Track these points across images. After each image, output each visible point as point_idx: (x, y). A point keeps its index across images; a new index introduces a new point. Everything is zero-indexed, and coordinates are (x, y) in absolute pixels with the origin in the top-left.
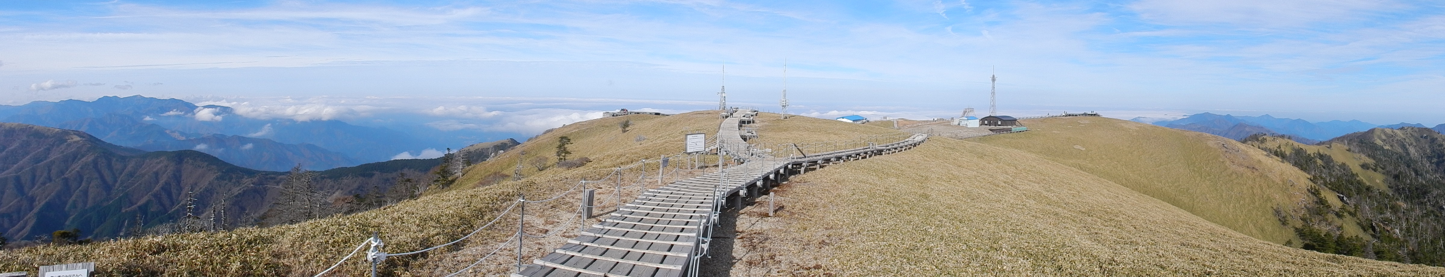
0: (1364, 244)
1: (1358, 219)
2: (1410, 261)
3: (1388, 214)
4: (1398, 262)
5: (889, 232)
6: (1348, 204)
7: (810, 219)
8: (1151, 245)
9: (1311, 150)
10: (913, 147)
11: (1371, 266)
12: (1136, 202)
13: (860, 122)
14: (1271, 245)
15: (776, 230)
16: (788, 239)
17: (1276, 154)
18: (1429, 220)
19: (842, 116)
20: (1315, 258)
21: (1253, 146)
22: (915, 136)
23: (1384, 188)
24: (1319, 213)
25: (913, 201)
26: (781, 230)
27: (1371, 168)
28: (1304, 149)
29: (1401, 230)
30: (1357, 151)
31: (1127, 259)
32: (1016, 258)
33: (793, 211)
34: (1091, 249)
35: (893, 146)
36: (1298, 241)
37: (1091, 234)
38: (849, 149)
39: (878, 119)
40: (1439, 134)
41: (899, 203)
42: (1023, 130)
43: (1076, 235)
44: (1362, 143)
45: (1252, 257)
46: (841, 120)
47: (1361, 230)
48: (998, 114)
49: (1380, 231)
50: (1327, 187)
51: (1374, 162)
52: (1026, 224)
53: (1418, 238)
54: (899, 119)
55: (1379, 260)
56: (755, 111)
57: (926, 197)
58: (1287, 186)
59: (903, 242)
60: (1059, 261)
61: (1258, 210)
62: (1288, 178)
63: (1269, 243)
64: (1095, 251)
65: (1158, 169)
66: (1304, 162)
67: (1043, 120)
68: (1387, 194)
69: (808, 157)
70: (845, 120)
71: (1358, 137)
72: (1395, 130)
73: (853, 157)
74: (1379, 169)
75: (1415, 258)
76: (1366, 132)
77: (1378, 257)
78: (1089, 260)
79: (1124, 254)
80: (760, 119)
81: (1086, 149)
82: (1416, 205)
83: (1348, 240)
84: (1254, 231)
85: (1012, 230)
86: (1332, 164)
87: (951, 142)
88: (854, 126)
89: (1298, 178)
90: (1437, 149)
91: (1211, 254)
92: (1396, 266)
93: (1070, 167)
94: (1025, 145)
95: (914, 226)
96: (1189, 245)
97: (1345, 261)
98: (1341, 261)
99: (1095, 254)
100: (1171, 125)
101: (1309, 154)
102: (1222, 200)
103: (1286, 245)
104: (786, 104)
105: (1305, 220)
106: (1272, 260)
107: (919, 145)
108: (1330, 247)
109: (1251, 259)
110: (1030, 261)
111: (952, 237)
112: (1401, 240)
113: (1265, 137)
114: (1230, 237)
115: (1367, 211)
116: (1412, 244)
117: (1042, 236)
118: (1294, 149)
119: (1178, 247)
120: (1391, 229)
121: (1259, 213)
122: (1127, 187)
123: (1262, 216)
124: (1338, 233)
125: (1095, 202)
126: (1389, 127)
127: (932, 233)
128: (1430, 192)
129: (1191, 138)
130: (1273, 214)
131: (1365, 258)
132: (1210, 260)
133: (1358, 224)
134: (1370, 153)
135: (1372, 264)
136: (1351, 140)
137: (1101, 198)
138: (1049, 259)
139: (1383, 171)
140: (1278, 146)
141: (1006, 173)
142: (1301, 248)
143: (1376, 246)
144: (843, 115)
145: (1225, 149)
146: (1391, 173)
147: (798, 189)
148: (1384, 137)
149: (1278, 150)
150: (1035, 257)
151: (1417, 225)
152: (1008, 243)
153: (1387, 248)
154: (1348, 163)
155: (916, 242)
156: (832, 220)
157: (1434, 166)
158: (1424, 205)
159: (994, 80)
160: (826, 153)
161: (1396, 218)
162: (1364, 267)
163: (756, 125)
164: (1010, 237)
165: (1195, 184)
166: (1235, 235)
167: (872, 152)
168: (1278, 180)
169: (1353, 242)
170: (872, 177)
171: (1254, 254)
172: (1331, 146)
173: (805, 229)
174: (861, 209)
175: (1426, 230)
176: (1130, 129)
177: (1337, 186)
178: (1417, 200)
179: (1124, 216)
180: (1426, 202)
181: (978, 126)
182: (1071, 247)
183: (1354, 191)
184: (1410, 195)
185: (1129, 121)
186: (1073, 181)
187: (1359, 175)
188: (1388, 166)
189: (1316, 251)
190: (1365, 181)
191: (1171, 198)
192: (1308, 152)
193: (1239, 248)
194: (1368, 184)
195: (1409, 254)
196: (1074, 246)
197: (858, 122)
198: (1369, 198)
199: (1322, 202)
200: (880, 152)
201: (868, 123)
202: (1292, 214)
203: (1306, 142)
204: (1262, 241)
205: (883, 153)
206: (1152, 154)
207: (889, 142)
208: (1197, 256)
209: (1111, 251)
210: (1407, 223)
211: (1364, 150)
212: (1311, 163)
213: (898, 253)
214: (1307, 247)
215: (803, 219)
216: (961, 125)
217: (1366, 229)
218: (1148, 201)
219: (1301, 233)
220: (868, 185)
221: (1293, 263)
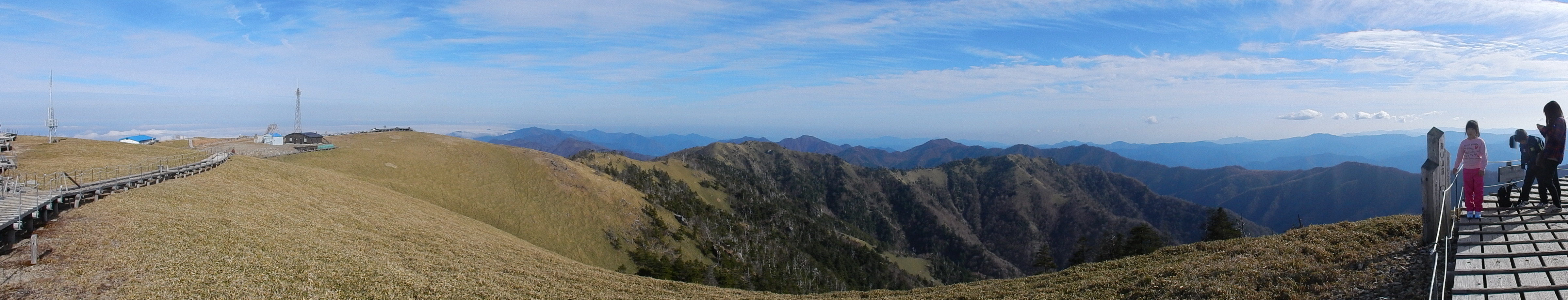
0: (704, 269)
1: (698, 241)
2: (754, 287)
3: (730, 237)
4: (741, 289)
5: (182, 266)
6: (687, 225)
7: (86, 260)
8: (471, 272)
9: (645, 166)
10: (212, 168)
11: (713, 294)
12: (455, 224)
13: (147, 143)
14: (602, 272)
15: (41, 280)
16: (57, 289)
17: (607, 171)
18: (775, 243)
19: (126, 137)
20: (650, 286)
21: (582, 163)
22: (214, 155)
23: (726, 207)
24: (655, 235)
25: (211, 229)
26: (48, 279)
27: (712, 186)
28: (638, 166)
29: (744, 253)
30: (695, 167)
31: (444, 288)
32: (323, 289)
33: (65, 255)
34: (404, 277)
35: (188, 169)
36: (632, 267)
37: (404, 260)
38: (135, 174)
39: (169, 138)
40: (784, 149)
41: (193, 232)
42: (330, 148)
43: (388, 262)
44: (702, 159)
45: (581, 285)
46: (125, 141)
47: (700, 253)
48: (304, 130)
49: (721, 254)
50: (663, 206)
51: (715, 179)
52: (334, 251)
53: (762, 263)
54: (194, 138)
55: (721, 287)
56: (12, 135)
57: (226, 223)
58: (619, 207)
59: (198, 275)
60: (370, 291)
61: (587, 233)
62: (620, 198)
63: (600, 270)
64: (409, 279)
65: (480, 188)
66: (638, 180)
67: (352, 136)
68: (729, 214)
69: (82, 187)
70: (129, 141)
71: (697, 152)
72: (737, 145)
73: (140, 183)
74: (720, 187)
75: (759, 284)
76: (705, 147)
77: (720, 283)
78: (403, 289)
79: (442, 282)
80: (20, 144)
81: (398, 167)
82: (760, 226)
83: (686, 265)
84: (584, 256)
85: (319, 258)
86: (669, 181)
87: (255, 161)
88: (140, 147)
89: (632, 197)
90: (783, 165)
91: (536, 282)
92: (740, 294)
93: (381, 187)
94: (332, 164)
95: (211, 257)
96: (512, 272)
97: (684, 289)
98: (679, 289)
99: (409, 283)
100: (495, 140)
101: (643, 171)
102: (549, 222)
103: (618, 271)
104: (54, 124)
105: (640, 243)
106: (603, 288)
107: (218, 165)
108: (666, 273)
109: (579, 288)
110: (338, 292)
111: (253, 266)
112: (744, 264)
113: (593, 154)
114: (558, 263)
115: (708, 233)
116: (756, 269)
117: (351, 264)
118: (626, 165)
119: (500, 274)
120: (734, 253)
121: (589, 237)
122: (445, 207)
123: (592, 240)
124: (676, 257)
125: (409, 225)
126: (731, 141)
127: (231, 264)
128: (776, 212)
129: (517, 155)
130: (604, 237)
131: (705, 285)
132: (535, 289)
133: (698, 247)
134: (710, 170)
135: (712, 290)
136: (689, 156)
137: (415, 220)
138: (359, 289)
139: (724, 189)
140: (608, 162)
141: (313, 195)
142: (636, 274)
143: (717, 271)
144: (127, 135)
145: (553, 167)
146: (733, 192)
147: (70, 226)
148: (725, 153)
149: (609, 167)
150: (343, 287)
151: (761, 248)
152: (314, 272)
153: (729, 273)
154: (686, 181)
155: (213, 274)
156: (113, 259)
157: (779, 183)
158: (769, 226)
159: (298, 93)
160: (106, 181)
161: (738, 240)
162: (704, 294)
163: (14, 152)
164: (316, 265)
165: (520, 205)
166: (563, 261)
167: (163, 176)
168: (609, 200)
169: (692, 267)
170: (163, 204)
171: (583, 282)
172: (667, 163)
173: (80, 274)
174: (149, 242)
175: (772, 254)
176: (447, 144)
177: (674, 206)
178: (762, 221)
179: (442, 240)
180: (771, 223)
181: (283, 144)
182: (383, 275)
183: (692, 211)
184: (754, 216)
185: (446, 136)
186: (385, 202)
187: (698, 194)
188: (730, 183)
189: (651, 278)
190: (704, 200)
191: (495, 220)
192: (643, 169)
193: (567, 275)
194: (708, 203)
195: (753, 280)
196: (386, 274)
197: (145, 143)
198: (709, 219)
199: (658, 223)
200: (172, 176)
201: (157, 143)
202: (626, 237)
203: (640, 158)
204: (592, 267)
205: (176, 176)
206: (474, 172)
207: (183, 164)
208: (521, 284)
209: (427, 278)
210: (751, 246)
211: (703, 166)
212: (646, 181)
213: (192, 289)
214: (642, 273)
215: (77, 262)
216: (265, 142)
217: (706, 252)
218: (469, 223)
219: (635, 257)
220: (157, 214)
221: (626, 291)
